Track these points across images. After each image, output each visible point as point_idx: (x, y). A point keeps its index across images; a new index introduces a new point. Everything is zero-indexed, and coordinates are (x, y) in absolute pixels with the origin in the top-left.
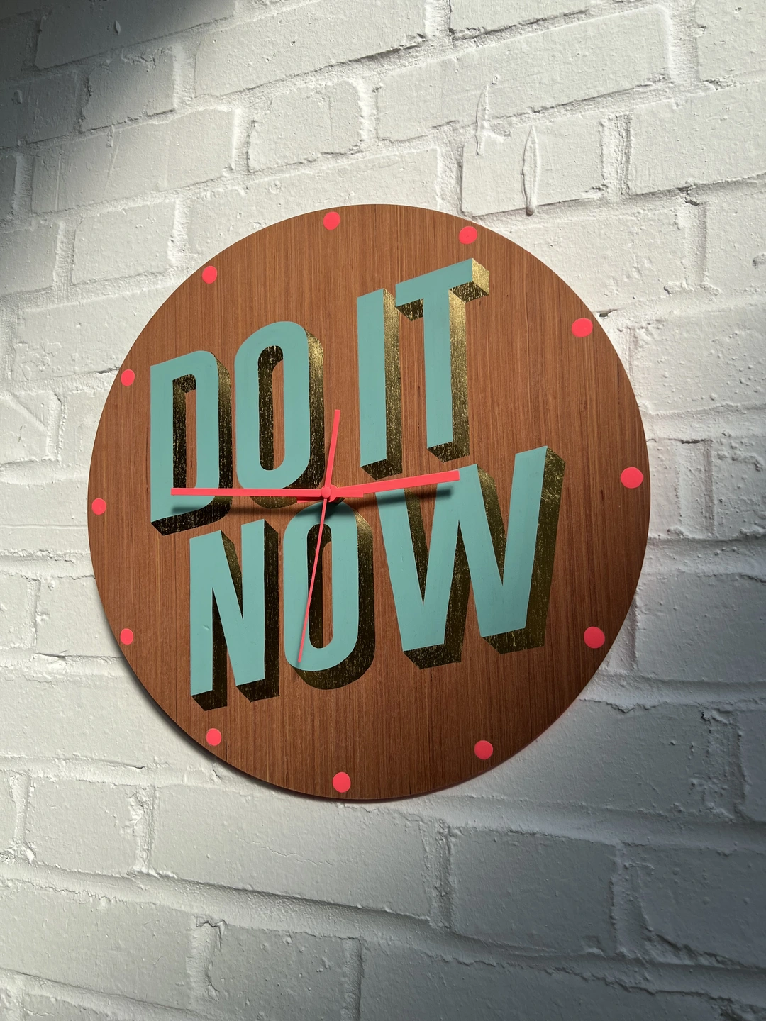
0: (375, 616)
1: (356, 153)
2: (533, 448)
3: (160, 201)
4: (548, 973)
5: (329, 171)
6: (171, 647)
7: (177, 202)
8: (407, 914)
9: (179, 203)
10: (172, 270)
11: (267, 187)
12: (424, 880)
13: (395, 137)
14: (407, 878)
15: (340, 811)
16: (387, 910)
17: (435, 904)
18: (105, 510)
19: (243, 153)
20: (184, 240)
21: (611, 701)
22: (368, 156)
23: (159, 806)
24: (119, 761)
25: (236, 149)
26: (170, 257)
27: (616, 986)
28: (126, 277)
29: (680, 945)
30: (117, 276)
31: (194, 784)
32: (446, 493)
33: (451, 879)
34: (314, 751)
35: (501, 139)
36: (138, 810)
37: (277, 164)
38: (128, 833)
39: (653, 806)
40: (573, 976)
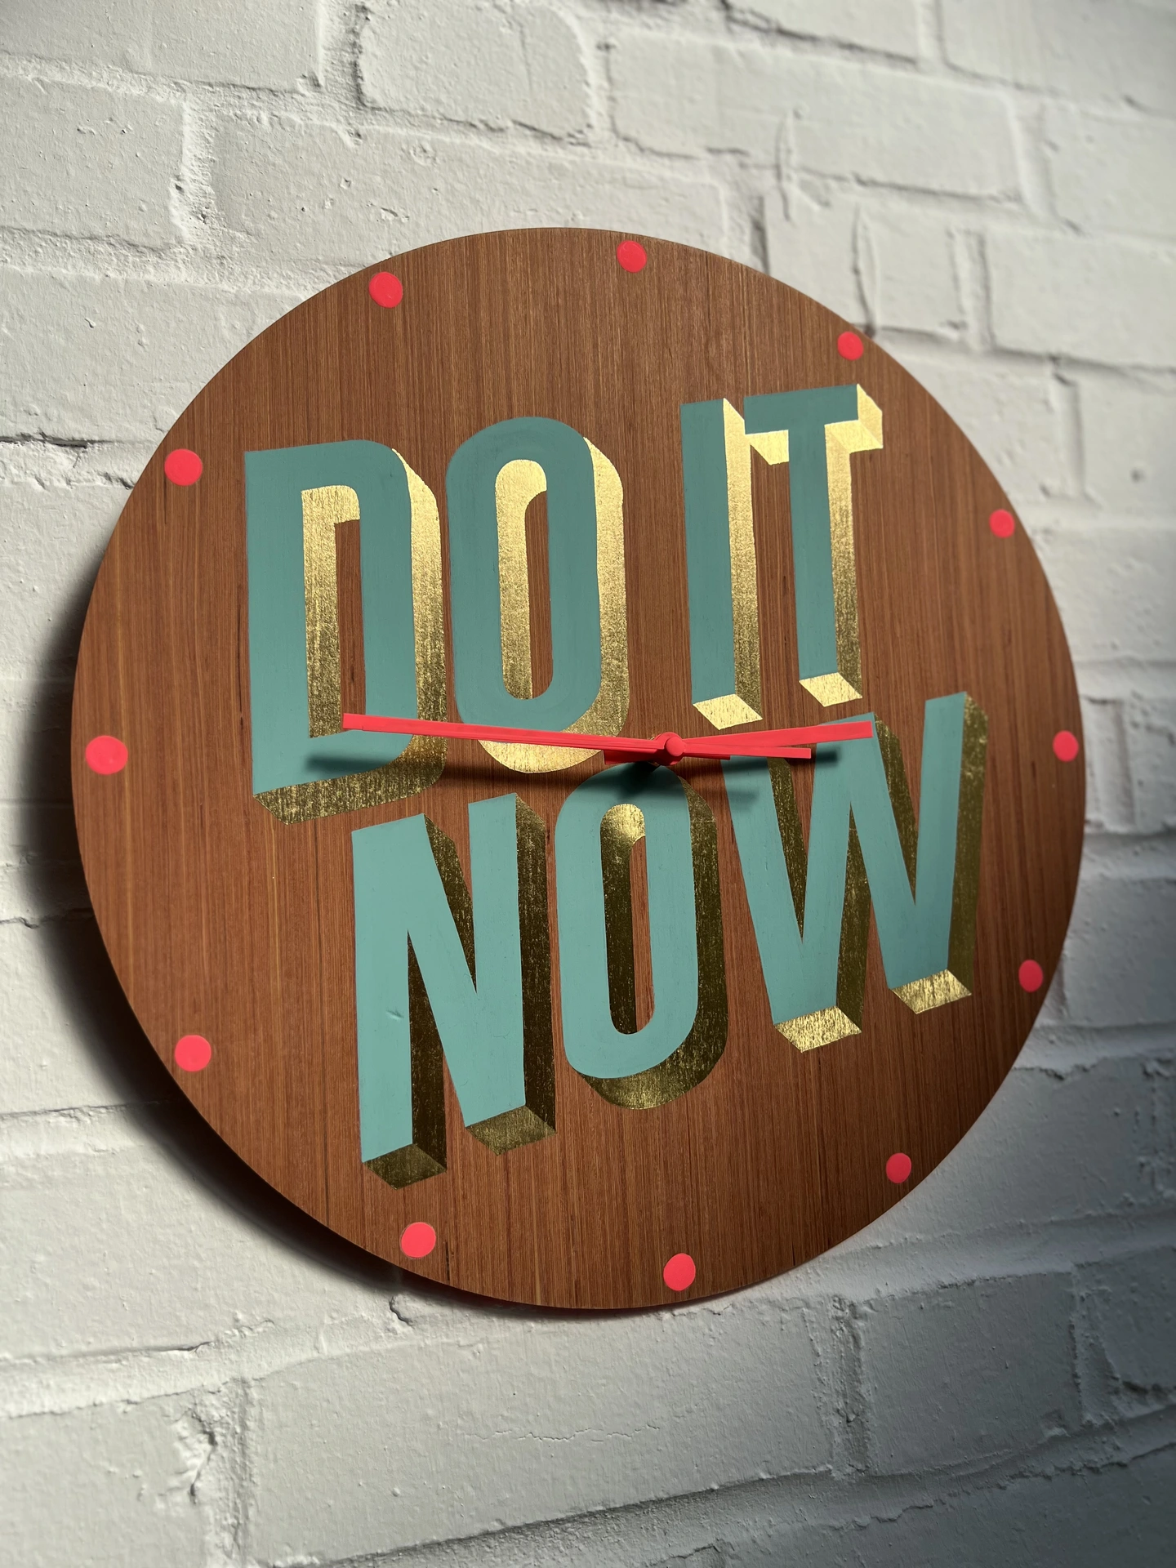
0: (726, 967)
1: (579, 144)
2: (948, 693)
3: (135, 92)
4: (1001, 1488)
5: (532, 160)
6: (310, 1064)
7: (186, 106)
8: (797, 1470)
9: (191, 112)
10: (182, 250)
11: (404, 147)
12: (819, 1404)
13: (647, 141)
14: (790, 1410)
15: (666, 1325)
16: (764, 1476)
17: (838, 1439)
18: (124, 764)
19: (342, 62)
20: (205, 194)
21: (1046, 1065)
22: (603, 159)
23: (261, 1421)
24: (135, 1344)
25: (324, 48)
26: (176, 221)
27: (1085, 1472)
28: (55, 235)
29: (1149, 1387)
30: (29, 226)
31: (348, 1350)
32: (830, 758)
33: (863, 1390)
34: (626, 1226)
35: (816, 207)
36: (197, 1446)
37: (423, 109)
38: (177, 1504)
39: (1102, 1205)
40: (1033, 1479)
